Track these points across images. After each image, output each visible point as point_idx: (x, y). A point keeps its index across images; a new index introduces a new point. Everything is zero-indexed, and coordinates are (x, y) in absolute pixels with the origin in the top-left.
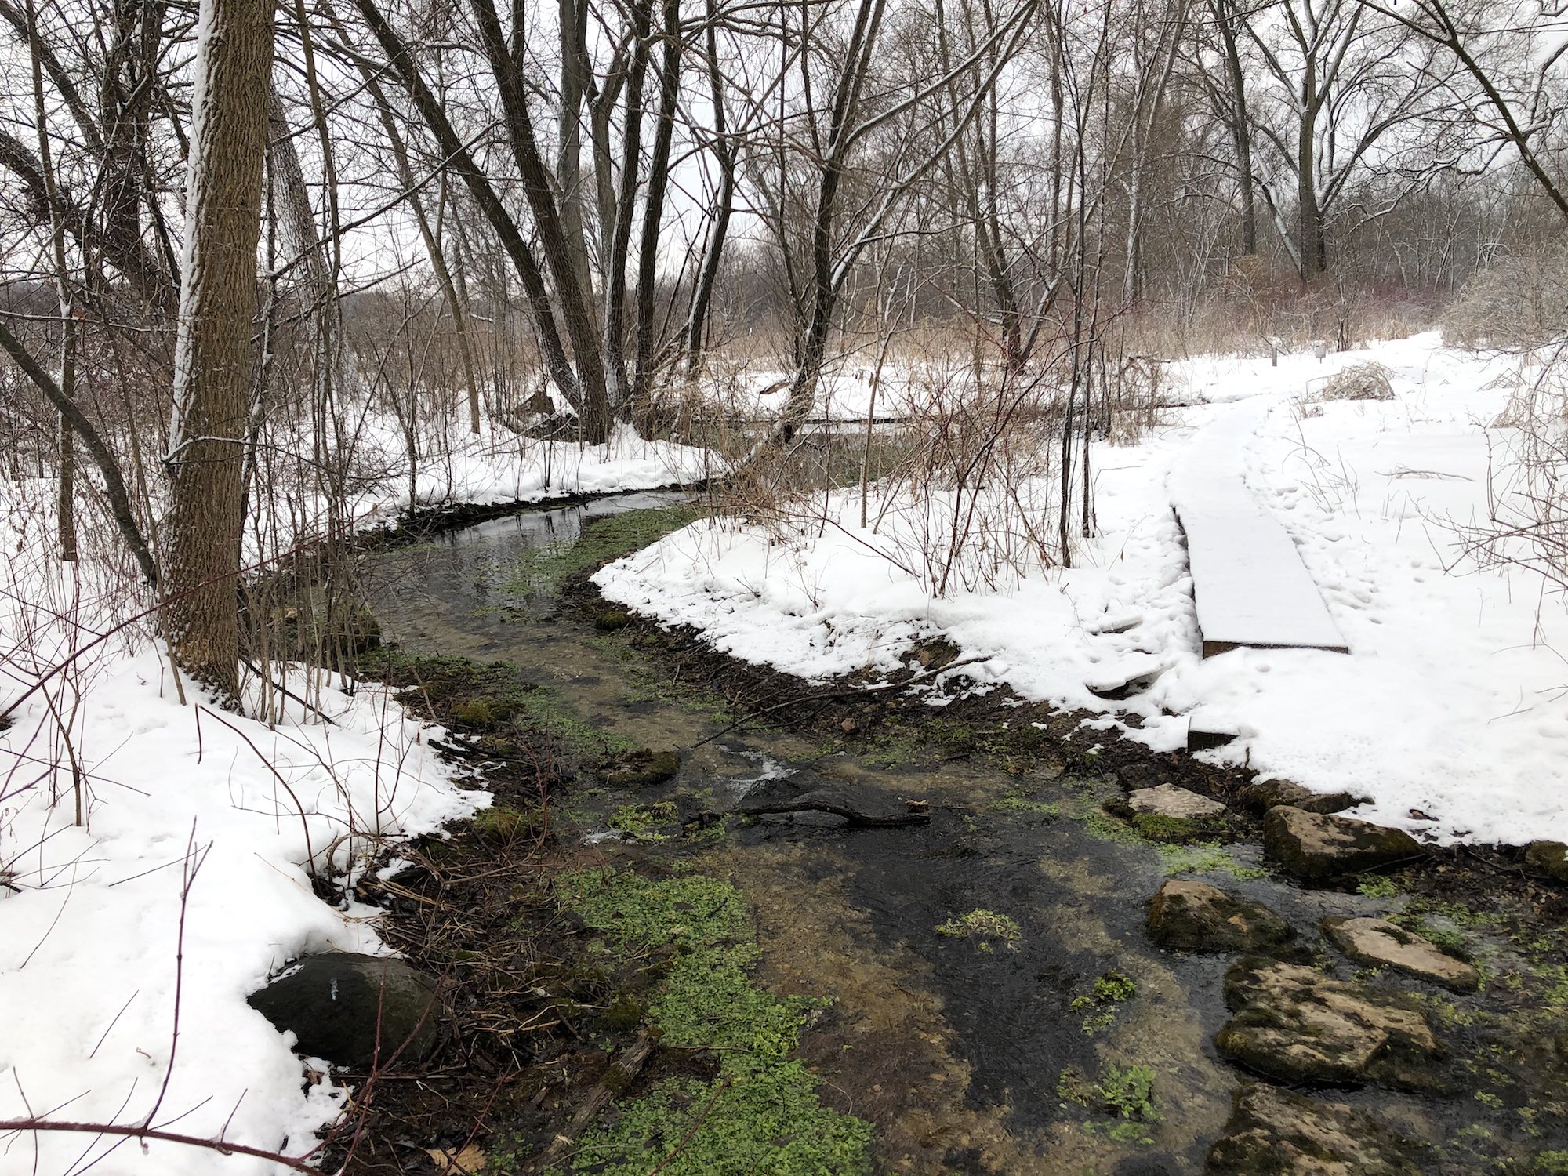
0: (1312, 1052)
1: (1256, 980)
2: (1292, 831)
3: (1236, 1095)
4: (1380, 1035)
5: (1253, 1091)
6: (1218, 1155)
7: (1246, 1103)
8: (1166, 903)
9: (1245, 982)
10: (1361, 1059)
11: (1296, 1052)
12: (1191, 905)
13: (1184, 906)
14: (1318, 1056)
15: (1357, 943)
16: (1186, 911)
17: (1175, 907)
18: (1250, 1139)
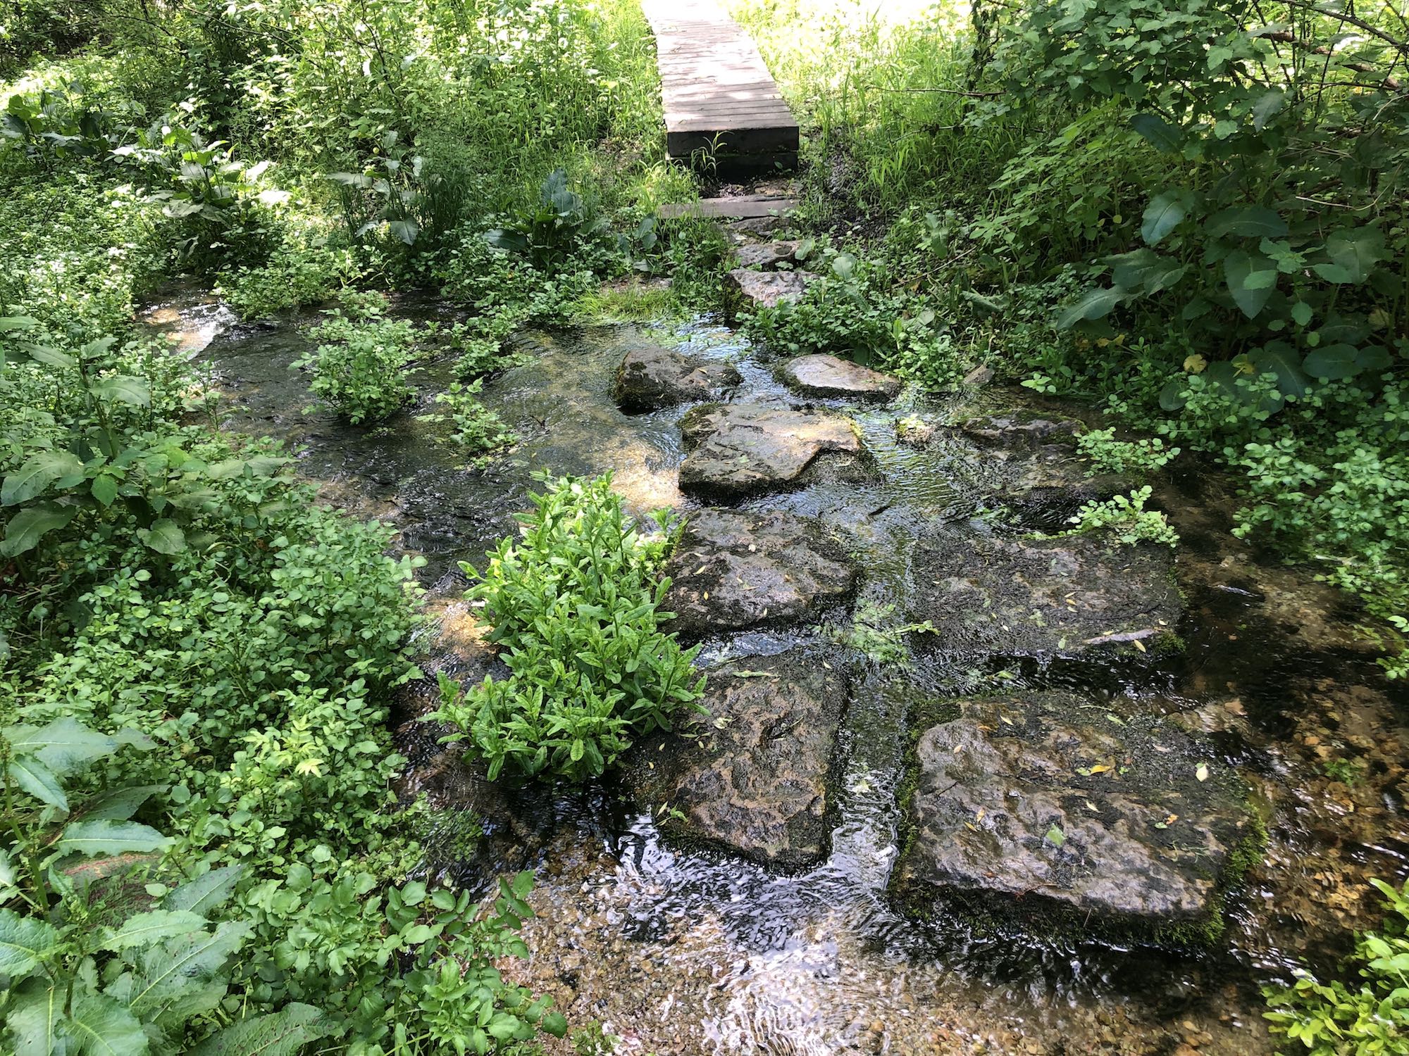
0: (753, 475)
1: (707, 423)
2: (745, 290)
4: (812, 448)
5: (701, 516)
7: (692, 528)
8: (628, 371)
9: (698, 427)
10: (795, 472)
11: (740, 477)
12: (651, 370)
13: (645, 371)
14: (759, 476)
15: (799, 377)
16: (646, 375)
17: (636, 373)
18: (695, 558)
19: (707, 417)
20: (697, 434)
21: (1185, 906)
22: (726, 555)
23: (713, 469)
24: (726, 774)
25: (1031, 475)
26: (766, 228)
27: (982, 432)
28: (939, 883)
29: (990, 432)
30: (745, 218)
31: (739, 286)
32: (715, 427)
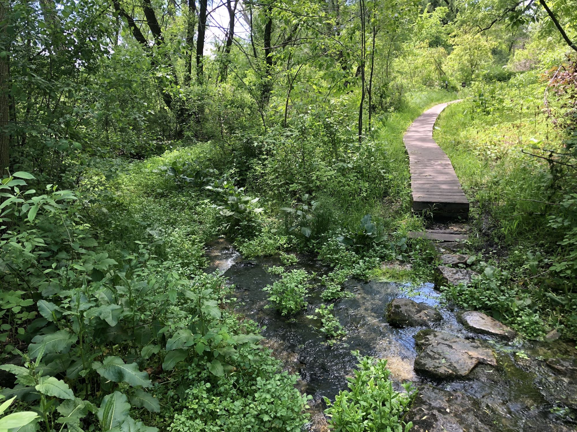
0: (448, 370)
1: (427, 339)
2: (444, 275)
4: (475, 361)
8: (393, 308)
9: (423, 341)
10: (467, 372)
11: (442, 370)
12: (403, 309)
13: (400, 309)
14: (451, 372)
15: (469, 322)
16: (401, 311)
17: (397, 310)
18: (421, 410)
19: (427, 336)
20: (423, 344)
22: (435, 412)
23: (429, 364)
26: (454, 247)
27: (556, 367)
29: (560, 367)
30: (445, 241)
31: (442, 273)
32: (431, 342)
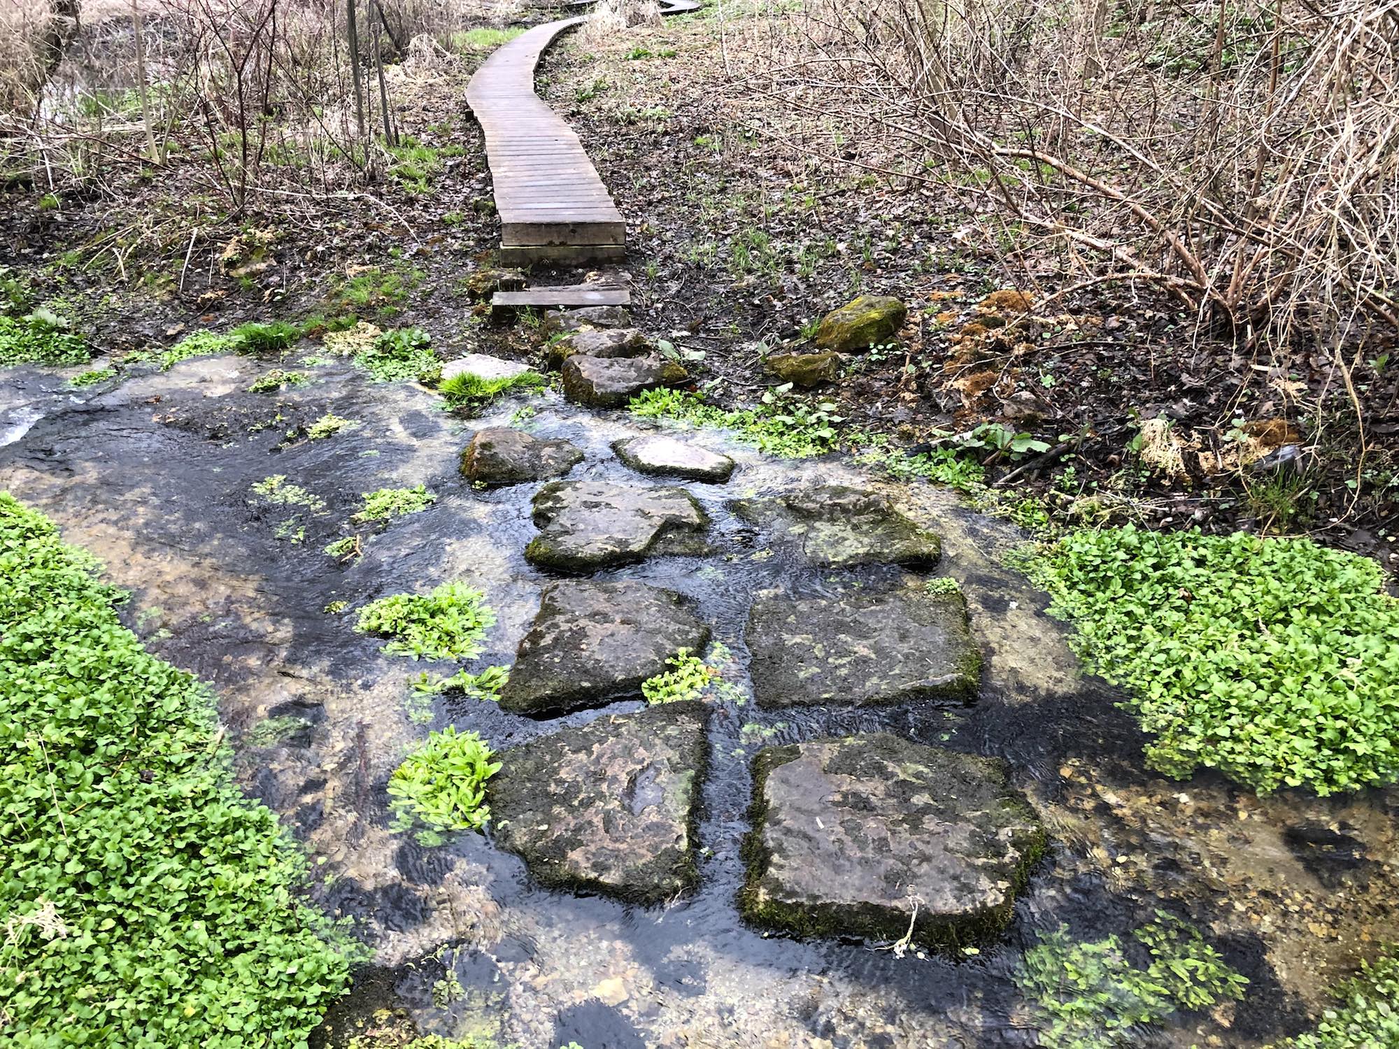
0: (605, 547)
1: (558, 499)
2: (584, 375)
3: (543, 595)
4: (657, 521)
5: (556, 587)
6: (527, 645)
7: (552, 598)
8: (478, 451)
9: (550, 504)
10: (643, 545)
11: (593, 549)
12: (501, 452)
13: (494, 451)
14: (610, 548)
15: (639, 456)
16: (496, 454)
17: (486, 452)
18: (556, 626)
19: (558, 493)
20: (549, 509)
21: (990, 904)
22: (584, 623)
23: (566, 544)
24: (598, 821)
25: (847, 543)
26: (600, 317)
28: (789, 902)
29: (811, 505)
30: (580, 307)
31: (578, 369)
32: (565, 503)
